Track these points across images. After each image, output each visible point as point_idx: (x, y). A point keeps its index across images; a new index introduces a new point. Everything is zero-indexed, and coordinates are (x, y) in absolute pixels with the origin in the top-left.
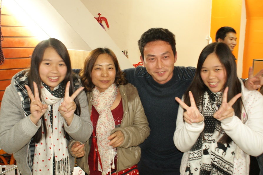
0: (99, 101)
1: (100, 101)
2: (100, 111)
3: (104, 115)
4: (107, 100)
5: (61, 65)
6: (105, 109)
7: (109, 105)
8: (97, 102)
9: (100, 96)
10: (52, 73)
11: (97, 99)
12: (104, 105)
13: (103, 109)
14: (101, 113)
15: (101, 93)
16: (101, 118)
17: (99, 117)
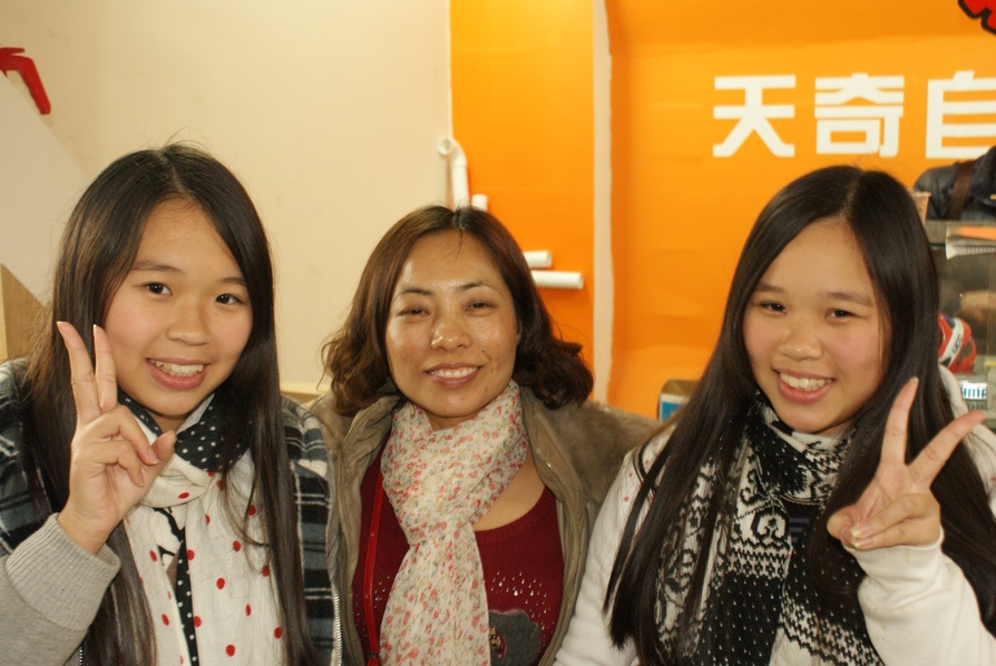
0: (417, 473)
1: (425, 473)
2: (414, 526)
3: (435, 551)
4: (460, 475)
5: (223, 299)
6: (446, 518)
7: (470, 502)
8: (408, 475)
9: (432, 446)
10: (176, 340)
11: (415, 460)
12: (445, 494)
13: (435, 515)
14: (422, 534)
15: (440, 434)
16: (415, 561)
17: (408, 556)
